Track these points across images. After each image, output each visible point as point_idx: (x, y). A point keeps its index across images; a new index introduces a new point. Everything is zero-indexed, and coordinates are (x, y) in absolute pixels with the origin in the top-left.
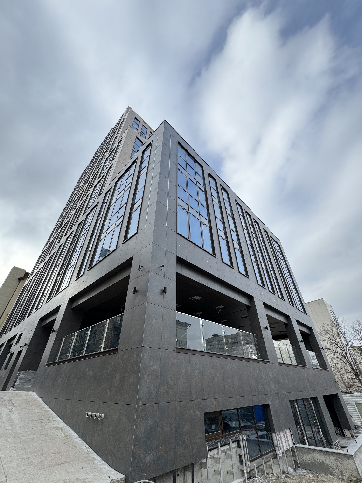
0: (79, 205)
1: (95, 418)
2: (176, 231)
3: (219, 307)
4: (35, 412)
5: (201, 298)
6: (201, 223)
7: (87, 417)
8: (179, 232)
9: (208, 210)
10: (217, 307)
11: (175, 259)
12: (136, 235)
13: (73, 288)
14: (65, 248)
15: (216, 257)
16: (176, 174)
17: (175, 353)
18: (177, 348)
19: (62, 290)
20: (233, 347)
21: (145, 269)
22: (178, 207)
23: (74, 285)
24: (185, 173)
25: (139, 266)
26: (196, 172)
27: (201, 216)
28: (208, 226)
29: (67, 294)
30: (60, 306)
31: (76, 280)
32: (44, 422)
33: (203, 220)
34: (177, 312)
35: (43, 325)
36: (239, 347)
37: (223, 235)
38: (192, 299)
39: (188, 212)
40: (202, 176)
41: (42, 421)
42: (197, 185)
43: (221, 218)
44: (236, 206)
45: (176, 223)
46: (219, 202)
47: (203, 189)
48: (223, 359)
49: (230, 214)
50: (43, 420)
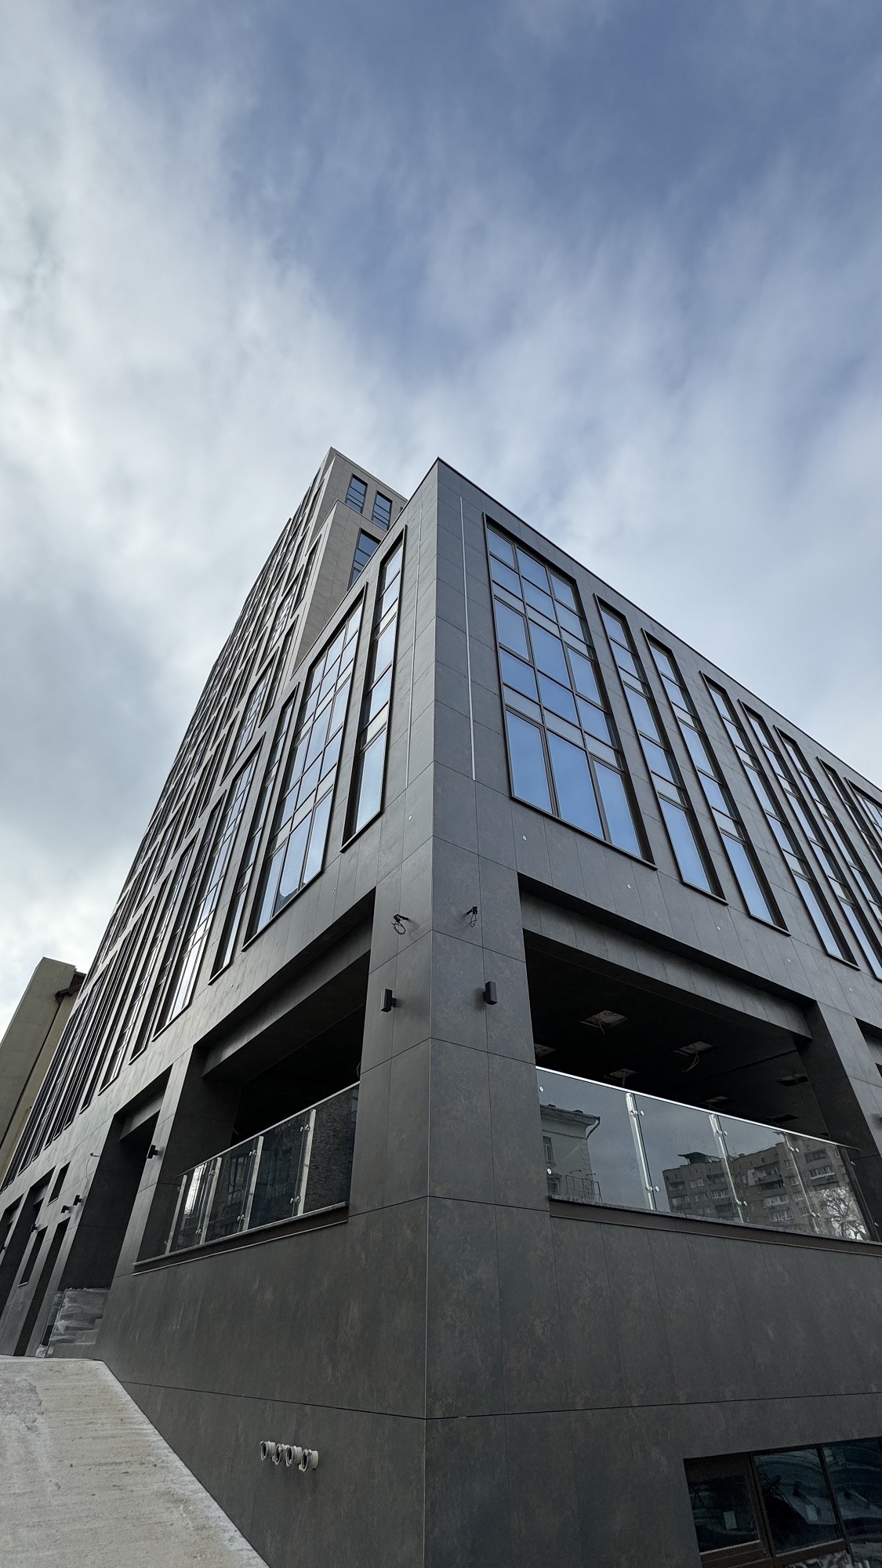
0: (209, 754)
1: (289, 1463)
2: (507, 794)
3: (691, 1046)
4: (105, 1433)
5: (621, 1017)
6: (591, 758)
7: (263, 1458)
8: (517, 794)
9: (609, 714)
10: (684, 1049)
11: (515, 883)
12: (381, 819)
13: (204, 1009)
14: (177, 887)
15: (655, 869)
16: (490, 614)
17: (548, 1220)
18: (551, 1200)
19: (173, 1019)
20: (769, 1200)
21: (415, 926)
22: (508, 715)
23: (207, 1000)
24: (519, 606)
25: (397, 918)
26: (554, 600)
27: (586, 736)
28: (616, 765)
29: (187, 1029)
30: (170, 1069)
31: (211, 984)
32: (130, 1470)
33: (593, 747)
34: (537, 1067)
35: (124, 1135)
36: (791, 1198)
37: (672, 793)
38: (592, 1023)
39: (541, 727)
40: (574, 608)
41: (124, 1468)
42: (564, 639)
43: (656, 737)
44: (706, 692)
45: (505, 765)
46: (646, 684)
47: (584, 649)
48: (731, 1242)
49: (689, 720)
50: (126, 1462)
